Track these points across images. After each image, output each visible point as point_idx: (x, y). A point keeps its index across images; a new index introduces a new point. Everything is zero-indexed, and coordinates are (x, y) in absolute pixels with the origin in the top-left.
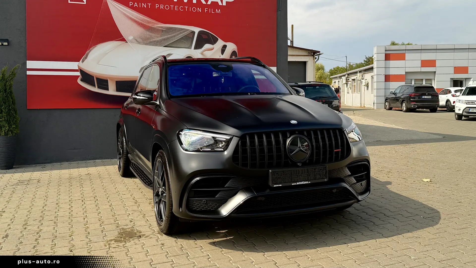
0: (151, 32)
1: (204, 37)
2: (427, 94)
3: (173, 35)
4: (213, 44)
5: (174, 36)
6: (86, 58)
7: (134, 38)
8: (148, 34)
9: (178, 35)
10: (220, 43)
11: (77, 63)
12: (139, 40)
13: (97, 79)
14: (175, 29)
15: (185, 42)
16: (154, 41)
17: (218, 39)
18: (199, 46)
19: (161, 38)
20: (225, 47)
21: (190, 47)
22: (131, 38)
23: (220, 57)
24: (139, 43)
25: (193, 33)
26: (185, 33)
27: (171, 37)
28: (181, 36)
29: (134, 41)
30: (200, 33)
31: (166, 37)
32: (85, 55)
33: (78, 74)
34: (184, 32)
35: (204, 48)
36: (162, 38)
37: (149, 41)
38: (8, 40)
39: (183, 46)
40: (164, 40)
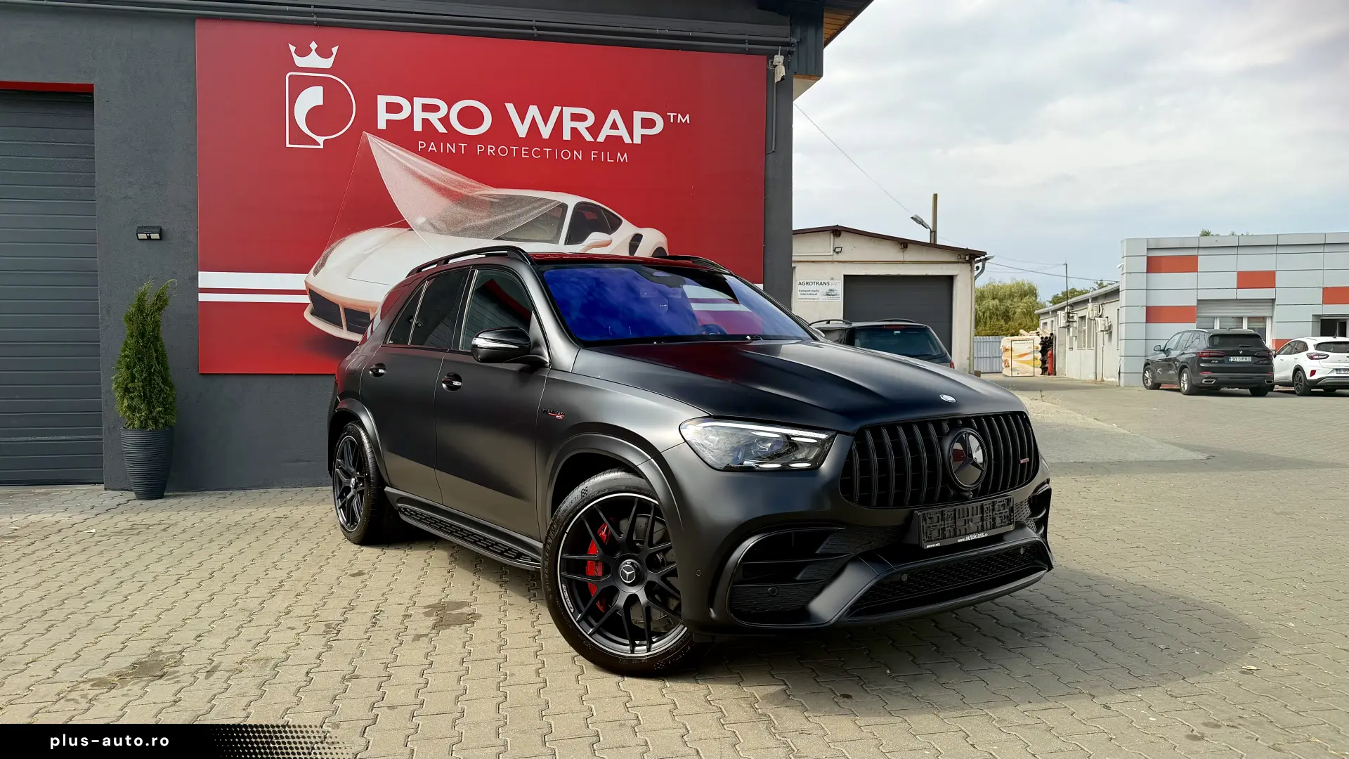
0: (465, 208)
1: (590, 216)
2: (1241, 352)
3: (516, 213)
4: (609, 232)
5: (520, 215)
6: (323, 265)
7: (428, 219)
8: (458, 211)
9: (529, 212)
10: (627, 230)
11: (302, 277)
12: (437, 225)
13: (346, 310)
14: (522, 198)
15: (543, 227)
16: (473, 228)
17: (621, 222)
18: (576, 236)
19: (487, 220)
20: (637, 238)
21: (555, 239)
22: (421, 220)
24: (439, 231)
25: (564, 207)
26: (545, 209)
27: (513, 218)
28: (535, 213)
29: (429, 227)
30: (579, 208)
31: (500, 217)
32: (321, 258)
33: (305, 299)
34: (543, 205)
35: (589, 240)
36: (491, 220)
37: (462, 227)
38: (161, 229)
39: (538, 238)
40: (496, 223)
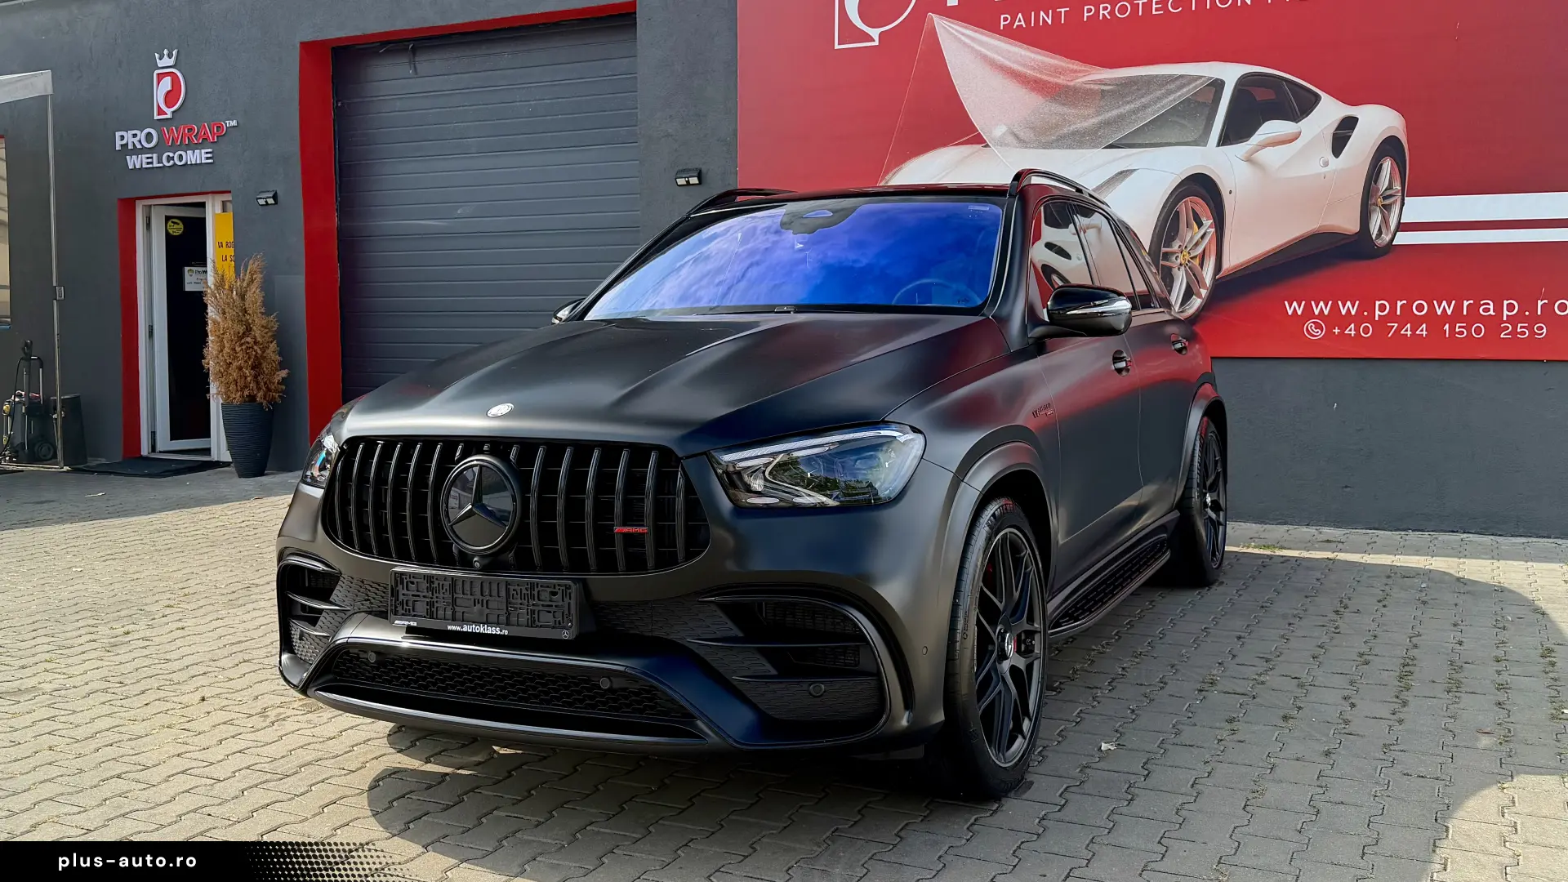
0: (1064, 104)
1: (1261, 95)
3: (1138, 104)
4: (1296, 118)
5: (1145, 107)
7: (1009, 128)
8: (1053, 110)
9: (1159, 99)
10: (1329, 111)
12: (1022, 135)
14: (1150, 79)
15: (1183, 121)
16: (1074, 133)
17: (1317, 98)
18: (1237, 130)
19: (1096, 120)
20: (1349, 124)
21: (1202, 140)
22: (999, 131)
23: (1326, 164)
25: (1218, 85)
26: (1186, 92)
27: (1134, 112)
28: (1170, 101)
29: (1010, 139)
30: (1244, 82)
31: (1115, 113)
34: (1183, 86)
35: (1256, 139)
36: (1100, 118)
37: (1057, 134)
38: (700, 171)
39: (1173, 141)
40: (1107, 123)
